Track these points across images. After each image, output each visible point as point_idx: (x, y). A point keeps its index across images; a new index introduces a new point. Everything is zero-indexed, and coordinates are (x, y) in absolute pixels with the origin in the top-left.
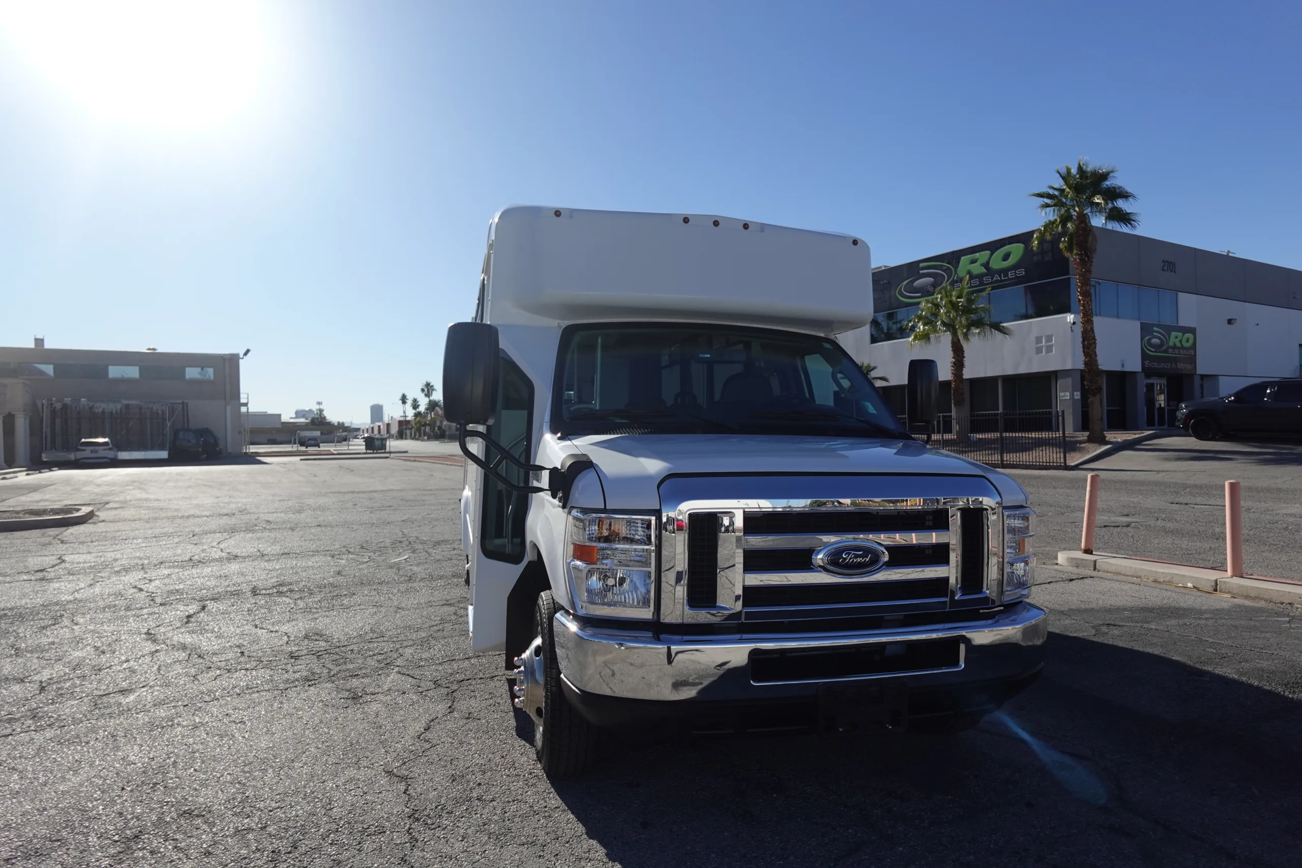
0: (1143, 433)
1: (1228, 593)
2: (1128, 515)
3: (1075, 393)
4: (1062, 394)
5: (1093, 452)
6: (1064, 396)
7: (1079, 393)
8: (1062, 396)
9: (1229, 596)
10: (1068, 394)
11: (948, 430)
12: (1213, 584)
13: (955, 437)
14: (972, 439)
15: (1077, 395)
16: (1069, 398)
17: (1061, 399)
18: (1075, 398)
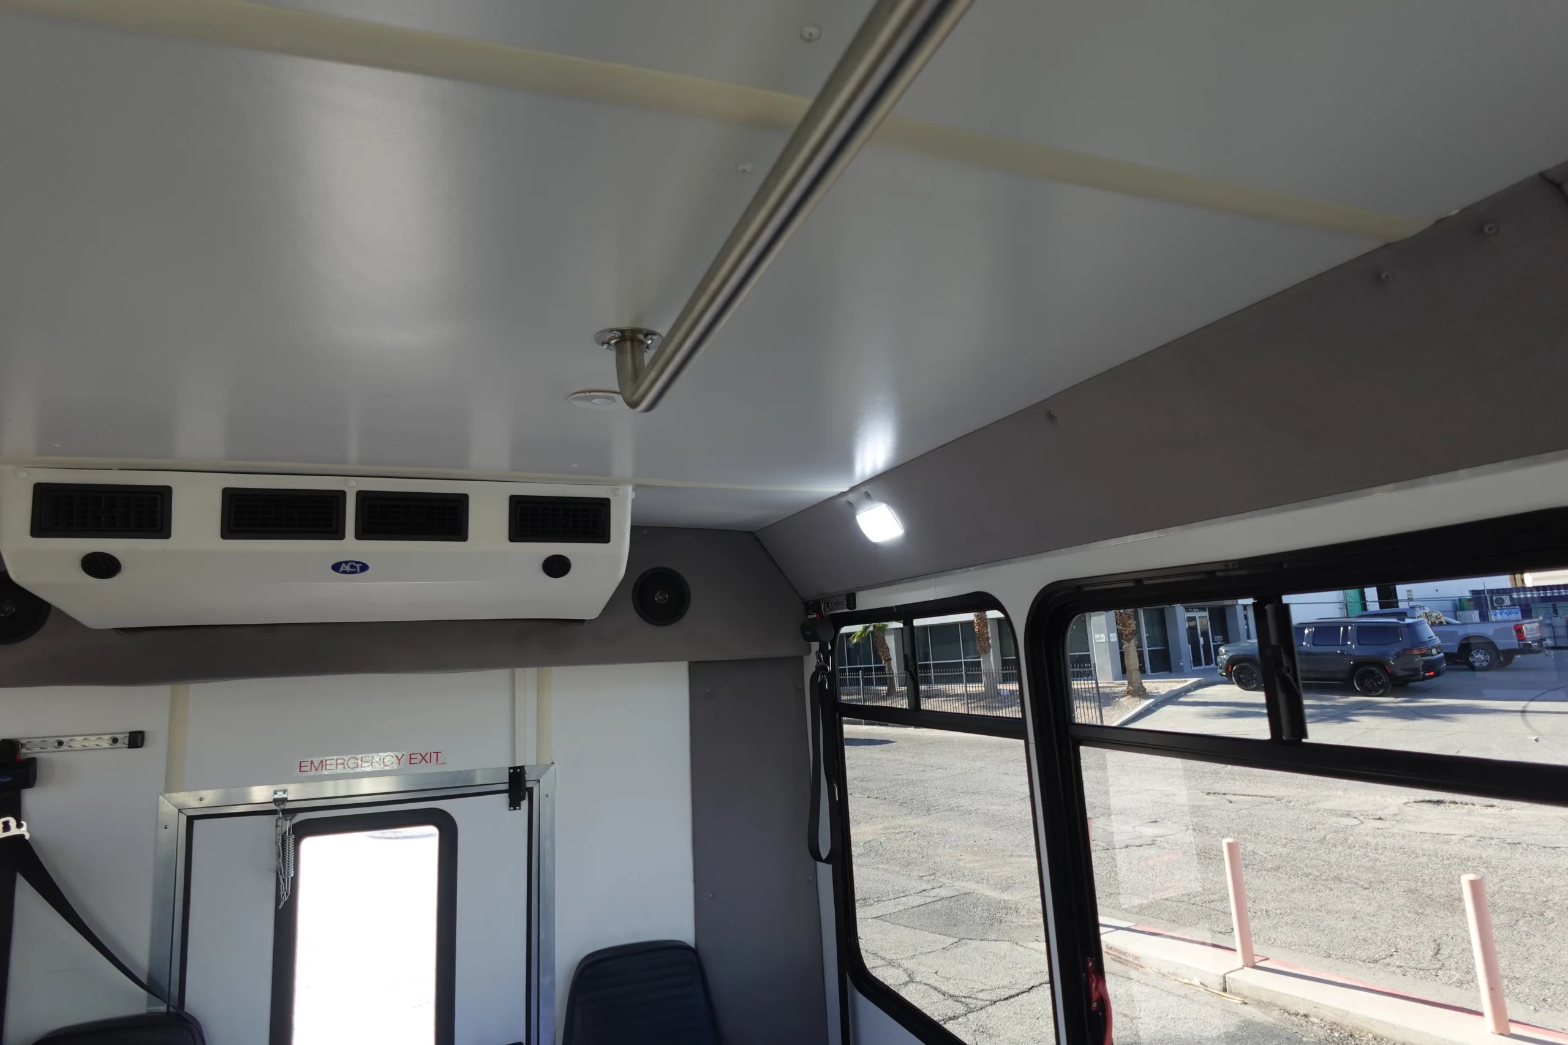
0: (1186, 681)
1: (1238, 995)
2: (1156, 822)
3: (1111, 635)
4: (1097, 636)
5: (1133, 709)
6: (1100, 638)
7: (1115, 635)
8: (1098, 639)
9: (1237, 1000)
10: (1103, 636)
11: (976, 679)
12: (1221, 981)
13: (983, 689)
14: (1002, 693)
15: (1114, 637)
16: (1104, 641)
17: (1098, 641)
18: (1112, 640)
